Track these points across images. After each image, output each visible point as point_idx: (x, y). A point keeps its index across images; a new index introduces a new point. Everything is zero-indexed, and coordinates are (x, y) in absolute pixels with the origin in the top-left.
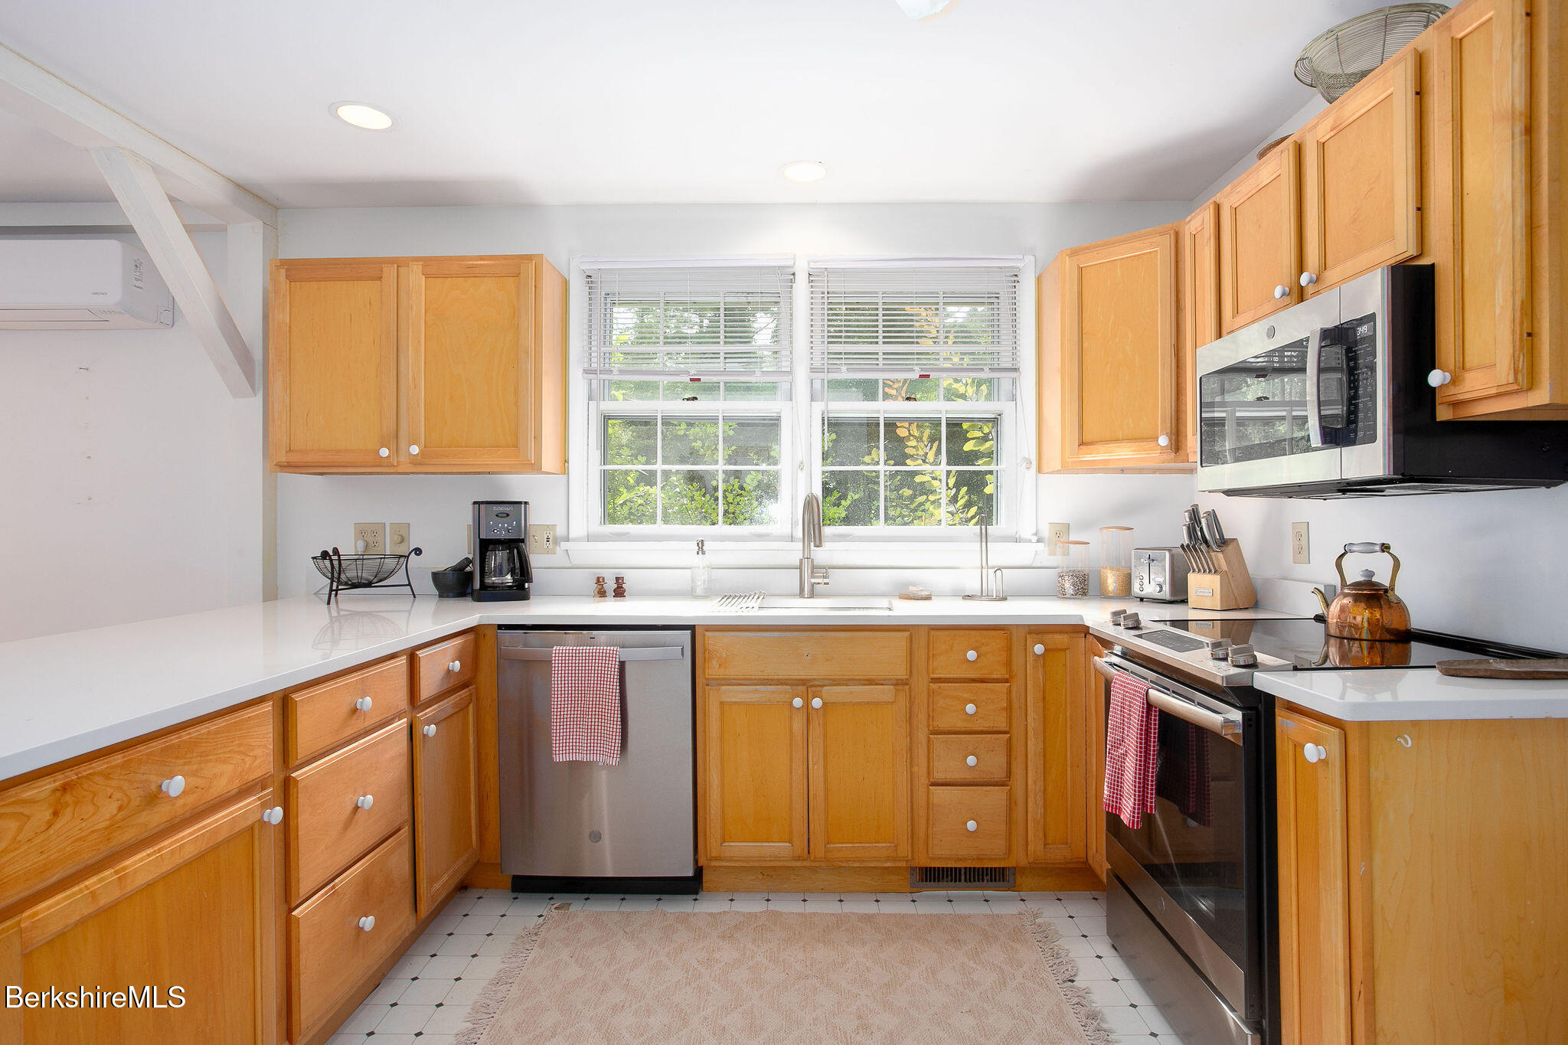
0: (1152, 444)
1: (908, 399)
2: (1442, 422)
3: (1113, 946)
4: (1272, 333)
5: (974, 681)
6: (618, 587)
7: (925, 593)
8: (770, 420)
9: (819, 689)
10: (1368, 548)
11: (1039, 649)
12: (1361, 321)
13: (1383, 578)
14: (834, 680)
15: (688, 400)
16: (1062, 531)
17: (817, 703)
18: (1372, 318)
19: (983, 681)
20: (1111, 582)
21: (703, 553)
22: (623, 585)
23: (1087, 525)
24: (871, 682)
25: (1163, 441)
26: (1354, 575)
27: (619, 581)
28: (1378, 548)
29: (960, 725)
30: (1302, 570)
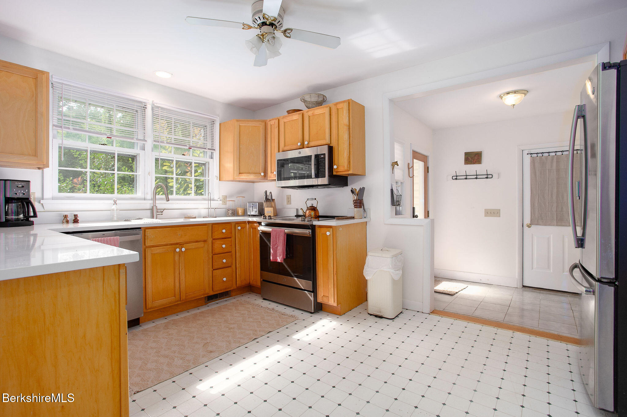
0: (259, 175)
1: (183, 155)
2: (334, 175)
3: (264, 299)
4: (300, 153)
5: (223, 238)
6: (75, 219)
7: (194, 216)
8: (132, 156)
9: (183, 245)
10: (312, 199)
11: (239, 228)
12: (322, 154)
13: (315, 205)
14: (186, 242)
15: (102, 144)
16: (225, 197)
17: (183, 249)
18: (324, 154)
19: (225, 238)
20: (240, 212)
21: (116, 204)
22: (78, 218)
23: (231, 196)
24: (197, 242)
25: (262, 174)
26: (309, 205)
27: (76, 216)
28: (314, 199)
29: (221, 251)
30: (289, 206)
